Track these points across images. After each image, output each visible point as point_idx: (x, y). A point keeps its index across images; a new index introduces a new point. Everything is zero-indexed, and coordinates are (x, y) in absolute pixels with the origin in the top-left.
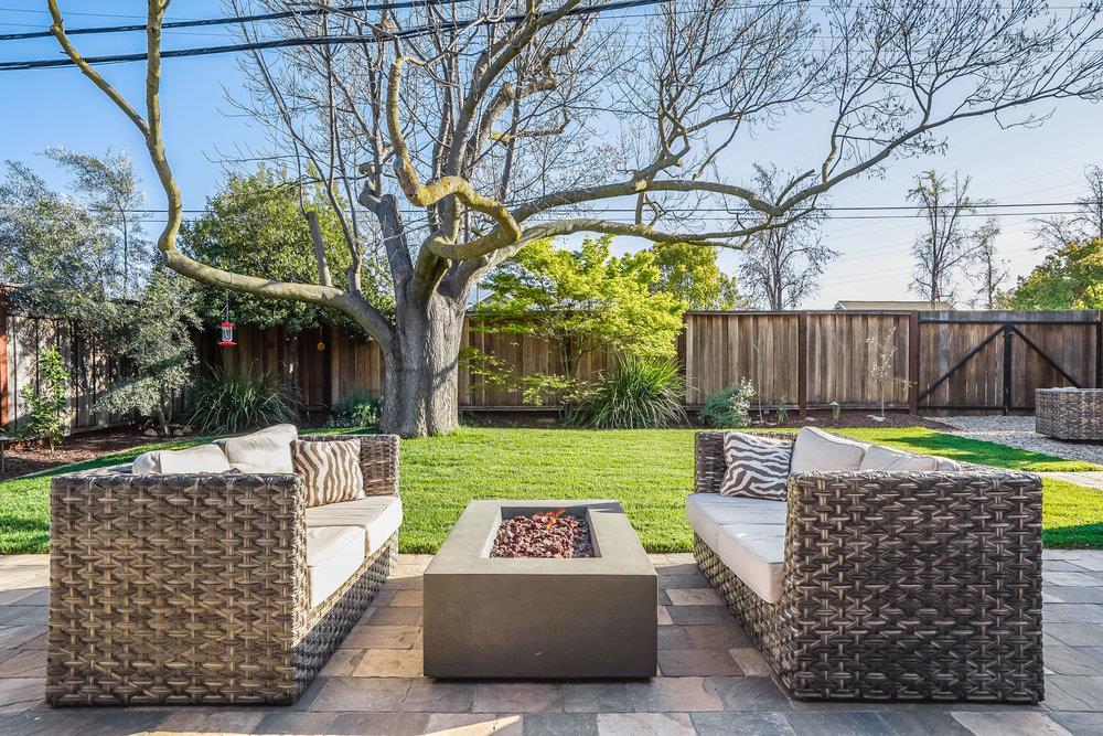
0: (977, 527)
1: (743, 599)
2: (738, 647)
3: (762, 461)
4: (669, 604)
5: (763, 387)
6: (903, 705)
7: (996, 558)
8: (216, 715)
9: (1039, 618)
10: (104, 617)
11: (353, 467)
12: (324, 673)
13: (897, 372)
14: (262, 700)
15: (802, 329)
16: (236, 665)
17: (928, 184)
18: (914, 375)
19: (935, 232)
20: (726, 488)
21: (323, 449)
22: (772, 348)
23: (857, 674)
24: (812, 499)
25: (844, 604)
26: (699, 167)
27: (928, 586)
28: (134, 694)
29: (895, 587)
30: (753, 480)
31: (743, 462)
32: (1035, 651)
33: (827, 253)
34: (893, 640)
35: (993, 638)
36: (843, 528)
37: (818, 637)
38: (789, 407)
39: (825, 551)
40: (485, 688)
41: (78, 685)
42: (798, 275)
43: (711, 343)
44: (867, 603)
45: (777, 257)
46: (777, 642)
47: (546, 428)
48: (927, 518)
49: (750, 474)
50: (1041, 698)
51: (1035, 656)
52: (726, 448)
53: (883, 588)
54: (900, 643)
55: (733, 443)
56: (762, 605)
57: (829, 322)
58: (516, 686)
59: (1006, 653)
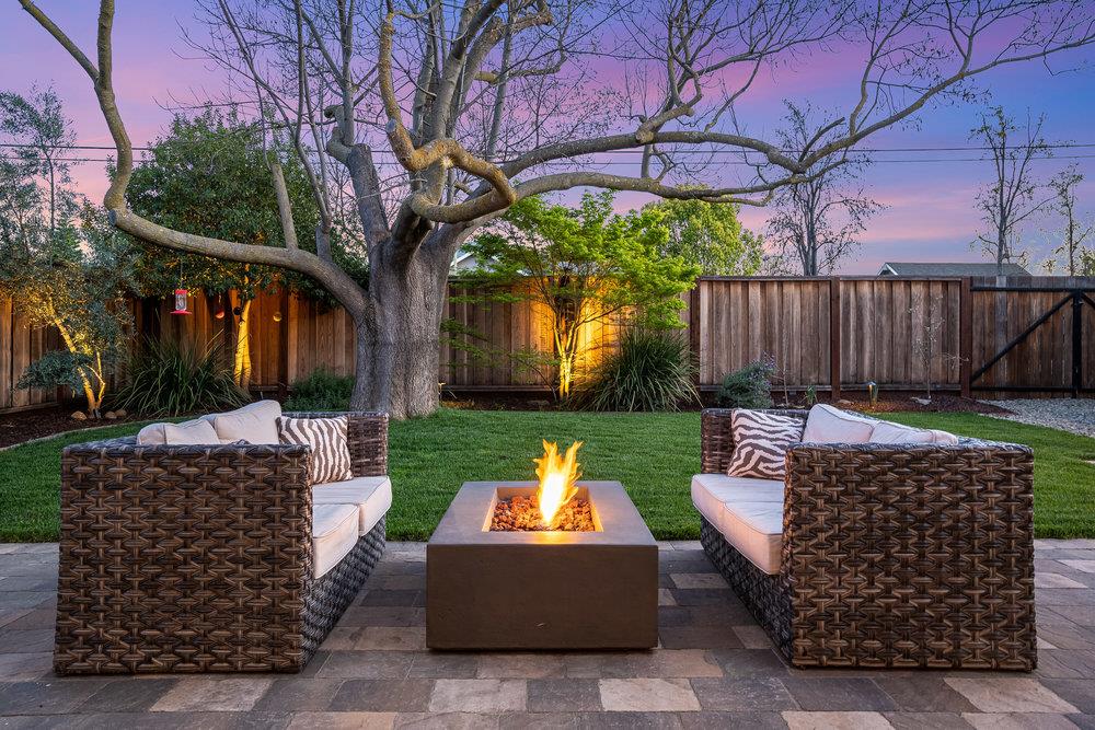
0: (969, 498)
1: (747, 578)
2: (741, 625)
3: (771, 440)
4: (672, 587)
5: (788, 365)
6: (899, 672)
7: (990, 528)
8: (225, 681)
9: (1031, 587)
10: (114, 587)
11: (341, 446)
12: (325, 647)
13: (946, 348)
14: (269, 668)
15: (834, 298)
16: (245, 632)
17: (994, 122)
18: (966, 351)
19: (1002, 181)
20: (733, 468)
21: (310, 426)
22: (799, 318)
23: (854, 641)
24: (808, 469)
25: (840, 573)
26: (714, 113)
27: (922, 556)
28: (141, 662)
29: (888, 556)
30: (762, 459)
31: (751, 441)
32: (1028, 618)
33: (871, 206)
34: (888, 608)
35: (987, 606)
36: (838, 498)
37: (814, 605)
38: (820, 388)
39: (821, 519)
40: (487, 659)
41: (87, 653)
42: (837, 232)
43: (729, 313)
44: (862, 572)
45: (811, 210)
46: (777, 614)
47: (538, 410)
48: (921, 489)
49: (758, 453)
50: (1034, 666)
51: (1028, 625)
52: (733, 427)
53: (878, 557)
54: (895, 611)
55: (742, 421)
56: (764, 579)
57: (865, 289)
58: (519, 657)
59: (999, 622)
